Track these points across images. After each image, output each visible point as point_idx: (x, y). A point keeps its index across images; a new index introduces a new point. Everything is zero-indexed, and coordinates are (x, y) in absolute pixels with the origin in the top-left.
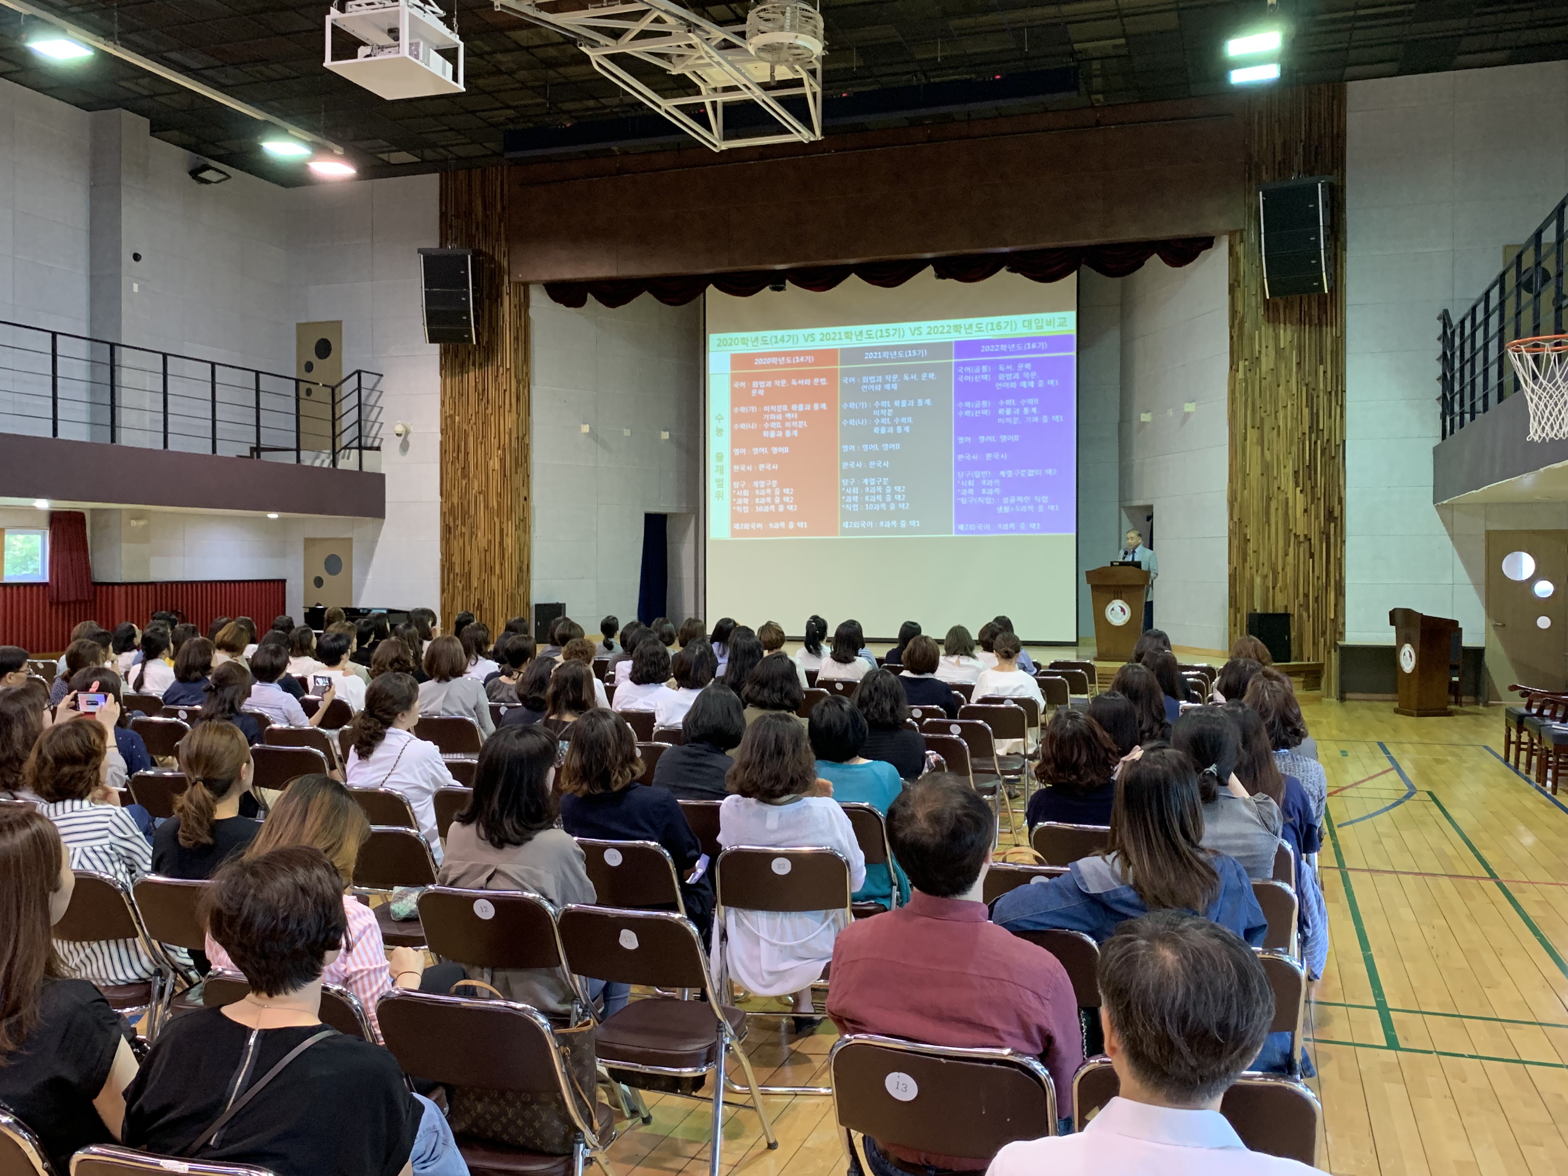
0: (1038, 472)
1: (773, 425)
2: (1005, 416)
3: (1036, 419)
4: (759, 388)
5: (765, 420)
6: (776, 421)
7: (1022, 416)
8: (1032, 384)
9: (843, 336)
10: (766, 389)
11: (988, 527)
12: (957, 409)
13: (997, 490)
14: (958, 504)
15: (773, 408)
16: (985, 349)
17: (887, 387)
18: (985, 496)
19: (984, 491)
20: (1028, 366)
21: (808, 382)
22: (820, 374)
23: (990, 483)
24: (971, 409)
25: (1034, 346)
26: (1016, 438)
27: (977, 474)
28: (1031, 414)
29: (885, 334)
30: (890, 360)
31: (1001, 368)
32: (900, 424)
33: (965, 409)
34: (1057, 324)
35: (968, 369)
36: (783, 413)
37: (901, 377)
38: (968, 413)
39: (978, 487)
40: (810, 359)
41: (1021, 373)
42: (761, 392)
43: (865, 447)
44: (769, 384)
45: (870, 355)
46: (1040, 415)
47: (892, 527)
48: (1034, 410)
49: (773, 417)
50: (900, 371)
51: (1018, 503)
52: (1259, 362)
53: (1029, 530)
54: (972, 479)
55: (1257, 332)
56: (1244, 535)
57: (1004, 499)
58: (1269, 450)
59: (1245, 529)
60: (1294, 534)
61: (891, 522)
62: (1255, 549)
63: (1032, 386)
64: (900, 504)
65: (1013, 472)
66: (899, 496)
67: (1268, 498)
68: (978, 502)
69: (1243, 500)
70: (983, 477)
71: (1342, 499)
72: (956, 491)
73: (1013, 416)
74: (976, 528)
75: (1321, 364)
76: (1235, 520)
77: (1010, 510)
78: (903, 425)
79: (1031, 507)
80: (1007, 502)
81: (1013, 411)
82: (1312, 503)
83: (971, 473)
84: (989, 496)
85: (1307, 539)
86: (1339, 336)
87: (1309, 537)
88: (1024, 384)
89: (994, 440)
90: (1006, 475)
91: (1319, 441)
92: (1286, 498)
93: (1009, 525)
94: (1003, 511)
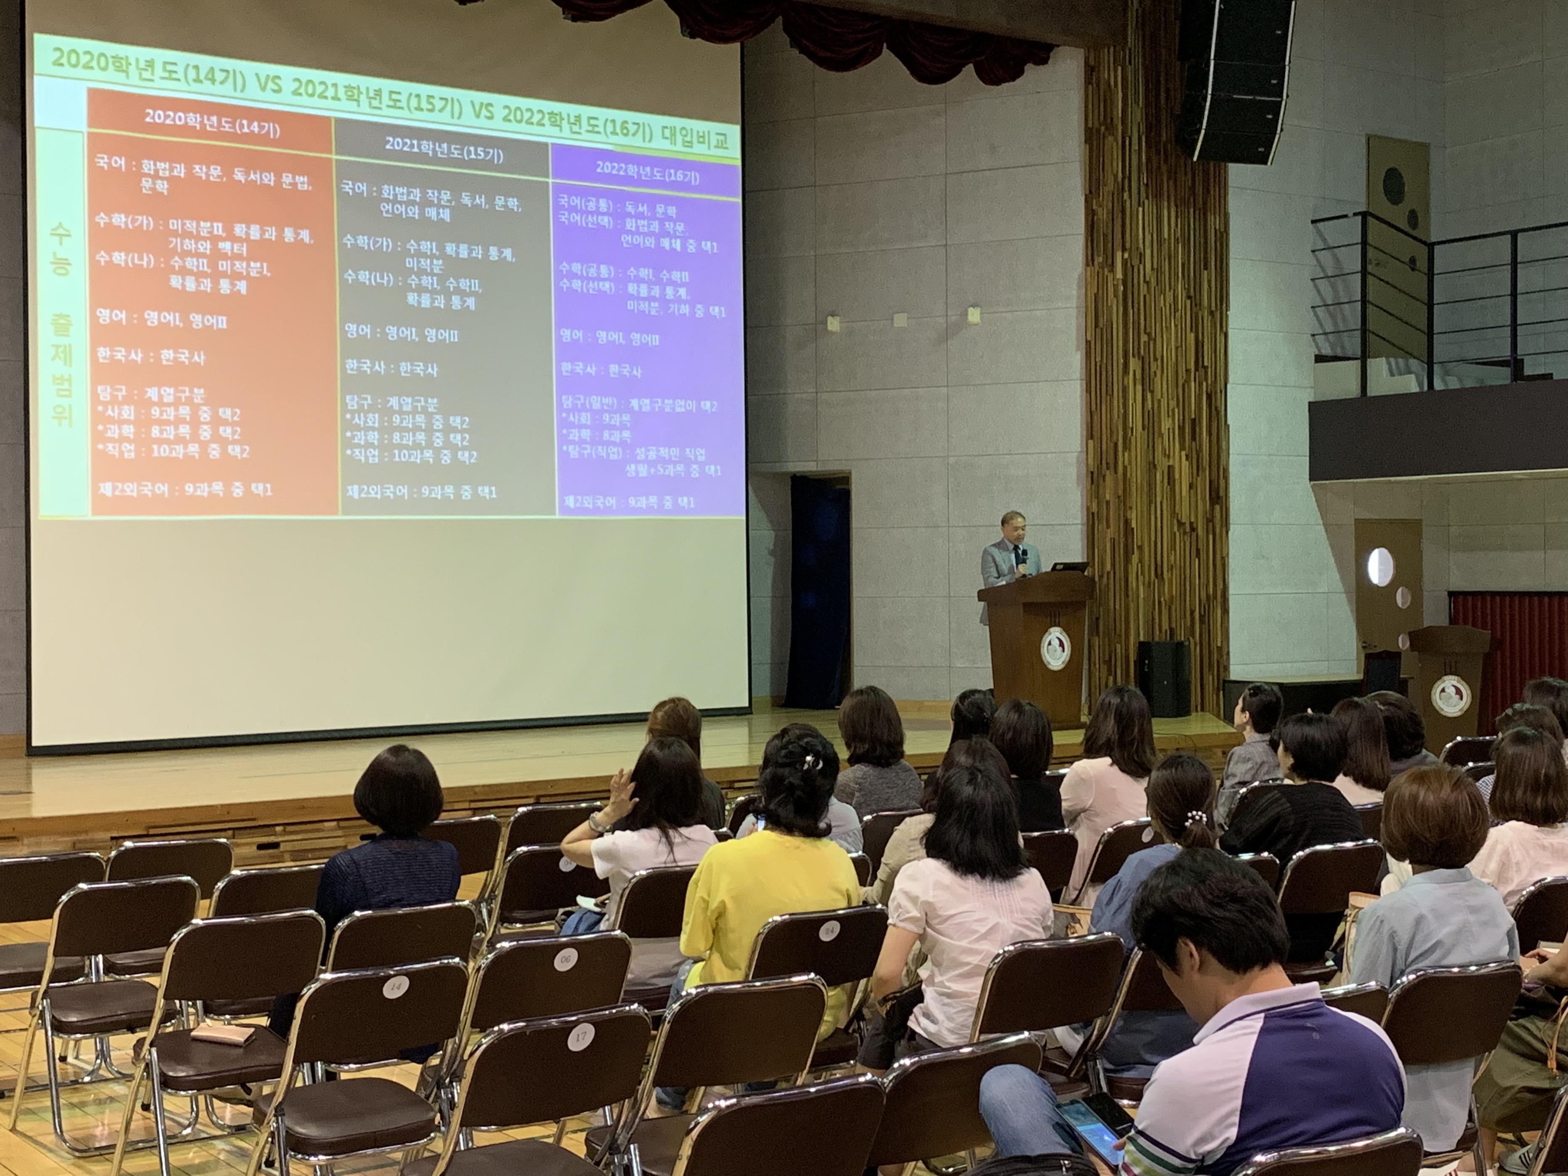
0: (691, 405)
1: (191, 263)
2: (638, 298)
3: (685, 309)
4: (156, 176)
5: (174, 252)
6: (198, 255)
7: (663, 300)
8: (677, 245)
9: (341, 93)
10: (172, 180)
11: (612, 501)
12: (560, 275)
13: (626, 434)
14: (564, 455)
15: (191, 225)
17: (432, 213)
18: (609, 443)
19: (606, 435)
20: (672, 211)
21: (269, 179)
22: (297, 166)
23: (616, 420)
24: (582, 278)
25: (680, 176)
26: (654, 340)
27: (596, 402)
28: (679, 300)
29: (424, 105)
30: (435, 160)
31: (630, 208)
32: (458, 291)
33: (571, 276)
34: (714, 142)
35: (576, 201)
36: (214, 239)
37: (457, 197)
38: (577, 284)
39: (598, 427)
40: (273, 129)
41: (662, 222)
42: (162, 187)
43: (392, 332)
44: (180, 171)
45: (394, 143)
46: (692, 305)
47: (445, 498)
48: (682, 292)
49: (189, 245)
50: (456, 184)
51: (661, 460)
52: (1142, 256)
53: (677, 509)
54: (587, 411)
55: (1141, 209)
56: (1127, 522)
57: (638, 451)
58: (1152, 392)
59: (1129, 512)
60: (1178, 521)
61: (443, 489)
62: (1139, 544)
63: (679, 248)
64: (460, 453)
65: (651, 402)
66: (459, 436)
67: (1152, 466)
68: (596, 454)
69: (1125, 468)
70: (605, 407)
71: (1226, 471)
72: (560, 431)
73: (650, 299)
74: (594, 504)
75: (1206, 268)
76: (1108, 498)
77: (648, 471)
78: (463, 294)
79: (680, 468)
80: (643, 457)
81: (650, 289)
82: (1198, 475)
83: (585, 400)
84: (614, 444)
85: (1193, 529)
86: (1222, 230)
87: (1195, 525)
88: (665, 243)
89: (621, 341)
90: (640, 407)
91: (1205, 384)
92: (1169, 466)
93: (647, 499)
94: (637, 472)
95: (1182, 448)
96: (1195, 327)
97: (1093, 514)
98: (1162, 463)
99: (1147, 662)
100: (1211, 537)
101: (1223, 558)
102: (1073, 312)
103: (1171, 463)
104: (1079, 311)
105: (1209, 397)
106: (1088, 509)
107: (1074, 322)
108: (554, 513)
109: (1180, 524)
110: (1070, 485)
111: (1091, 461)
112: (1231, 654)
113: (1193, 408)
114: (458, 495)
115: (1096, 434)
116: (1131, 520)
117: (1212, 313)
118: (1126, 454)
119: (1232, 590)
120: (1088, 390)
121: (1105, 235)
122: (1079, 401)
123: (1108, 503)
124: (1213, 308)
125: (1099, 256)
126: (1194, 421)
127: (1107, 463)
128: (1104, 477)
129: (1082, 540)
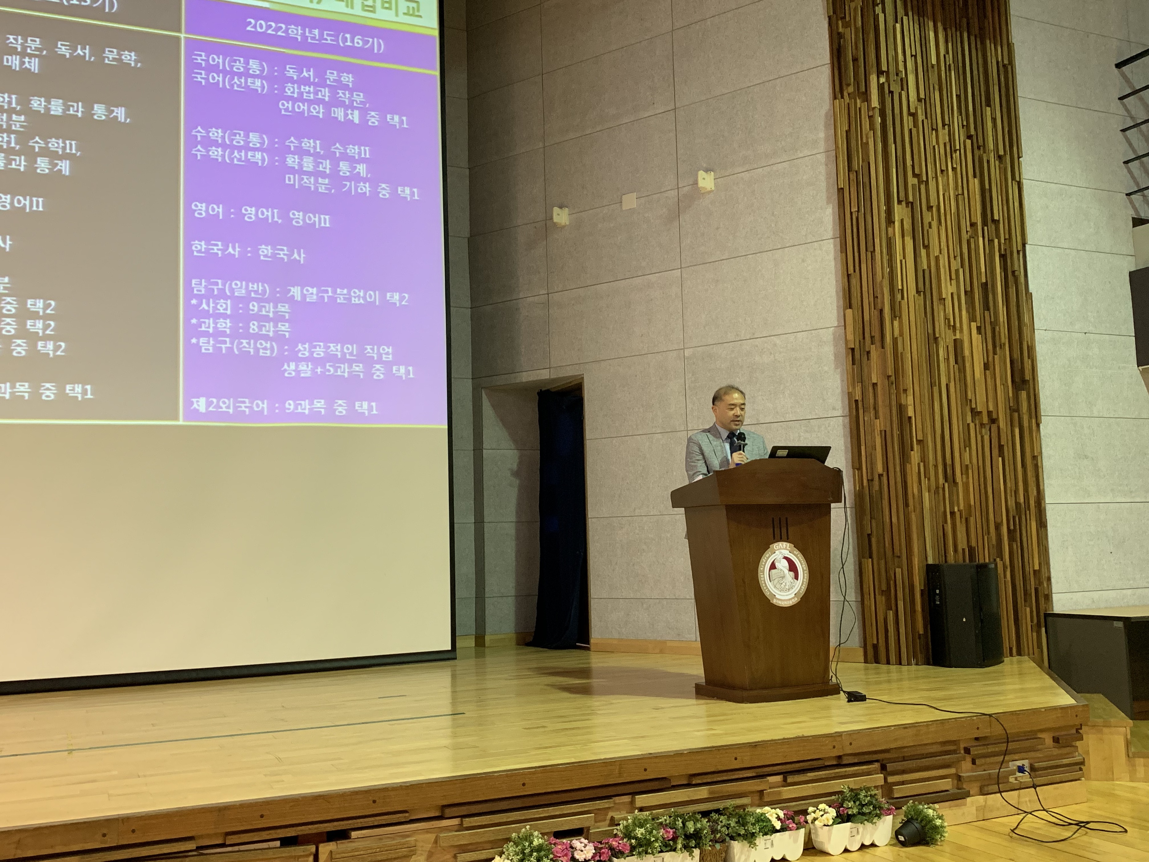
0: (374, 296)
2: (301, 172)
3: (365, 188)
7: (335, 175)
8: (356, 117)
11: (263, 406)
12: (191, 142)
13: (284, 328)
16: (255, 26)
17: (12, 61)
18: (257, 337)
19: (254, 327)
20: (348, 79)
23: (269, 310)
24: (224, 146)
25: (358, 42)
26: (324, 221)
27: (239, 288)
28: (357, 178)
31: (291, 73)
32: (45, 152)
33: (209, 143)
34: (403, 9)
35: (218, 60)
37: (49, 46)
38: (216, 153)
39: (242, 317)
41: (333, 90)
46: (374, 183)
47: (16, 398)
48: (361, 169)
50: (50, 31)
51: (332, 358)
52: (903, 84)
53: (353, 415)
54: (226, 298)
55: (898, 26)
56: (901, 409)
57: (300, 347)
58: (926, 247)
59: (903, 396)
60: (972, 410)
61: (13, 387)
62: (920, 437)
63: (356, 121)
64: (40, 344)
65: (319, 291)
66: (40, 324)
67: (933, 339)
68: (239, 349)
69: (895, 340)
70: (253, 295)
71: (1031, 349)
72: (187, 320)
73: (317, 174)
74: (235, 408)
75: (988, 105)
76: (874, 381)
77: (313, 370)
78: (53, 156)
79: (358, 368)
80: (307, 354)
81: (317, 164)
82: (995, 353)
83: (224, 285)
84: (266, 338)
85: (993, 421)
86: (1006, 62)
87: (994, 416)
88: (339, 113)
89: (276, 219)
90: (304, 296)
91: (996, 241)
92: (955, 340)
93: (311, 403)
94: (298, 372)
95: (972, 318)
96: (979, 171)
97: (856, 401)
98: (946, 338)
99: (938, 591)
100: (1017, 431)
101: (1035, 458)
102: (822, 158)
103: (958, 336)
104: (827, 157)
105: (1003, 257)
106: (850, 395)
107: (822, 169)
108: (176, 418)
109: (975, 413)
110: (826, 368)
111: (850, 337)
112: (1053, 580)
113: (983, 270)
114: (35, 394)
115: (856, 302)
116: (906, 406)
117: (1000, 158)
118: (896, 323)
119: (1049, 498)
120: (844, 248)
121: (855, 60)
122: (833, 263)
123: (875, 385)
124: (1001, 153)
125: (848, 85)
126: (985, 286)
127: (872, 337)
128: (868, 353)
129: (845, 436)
